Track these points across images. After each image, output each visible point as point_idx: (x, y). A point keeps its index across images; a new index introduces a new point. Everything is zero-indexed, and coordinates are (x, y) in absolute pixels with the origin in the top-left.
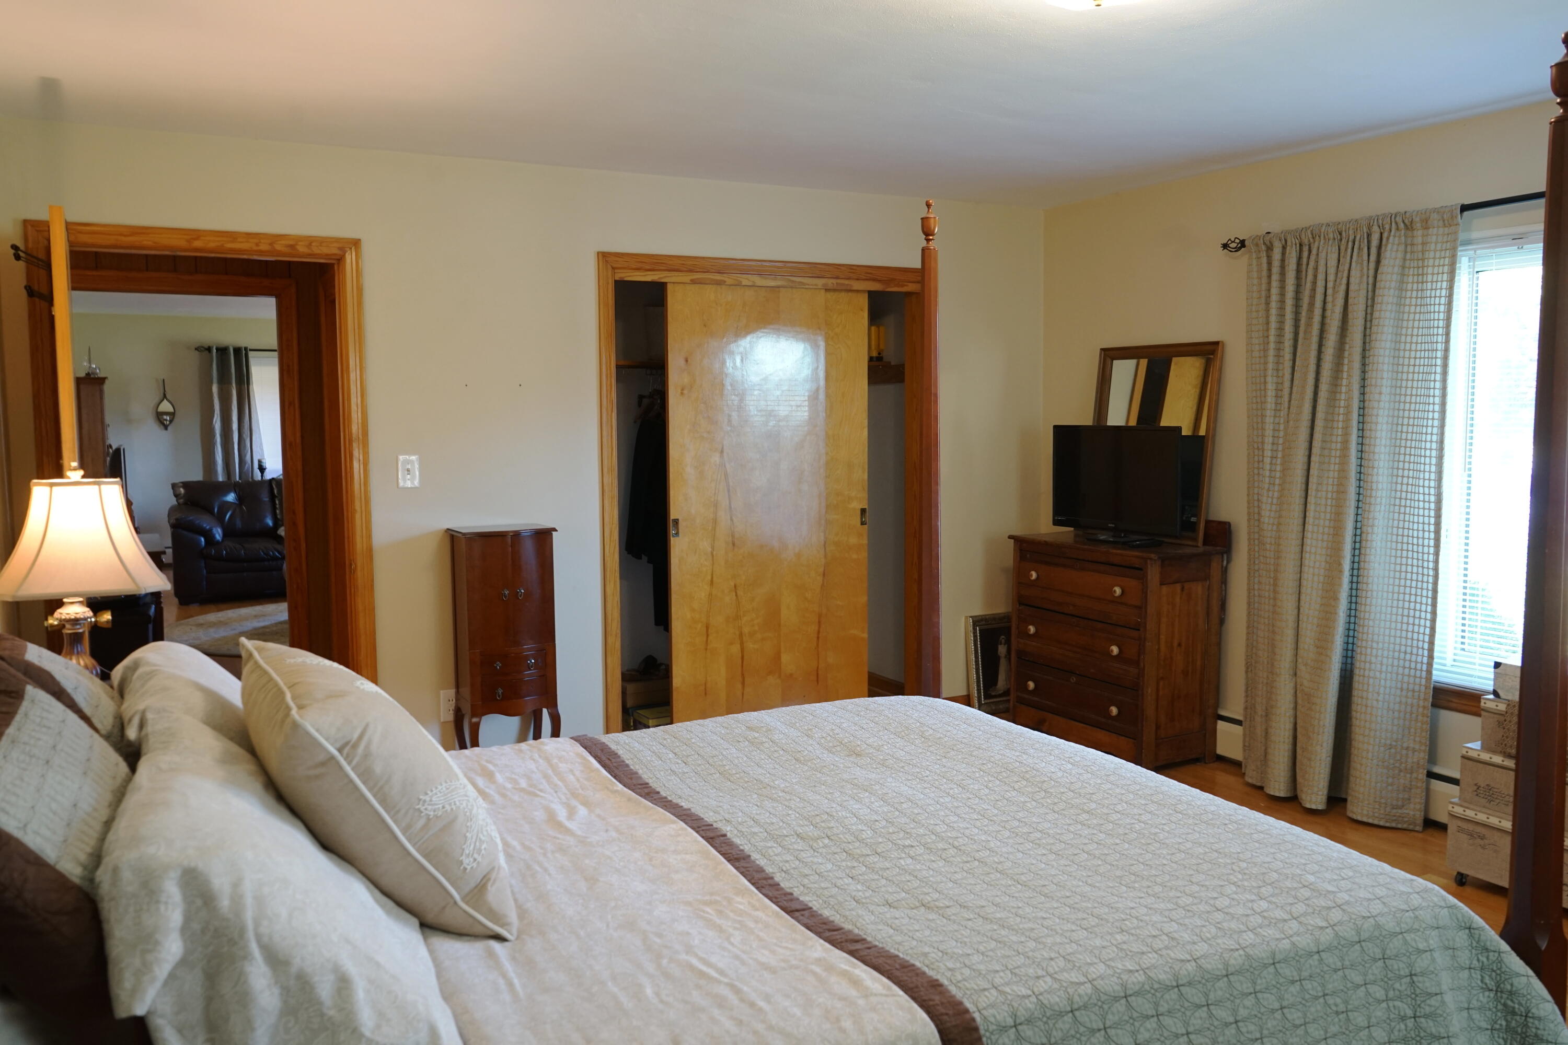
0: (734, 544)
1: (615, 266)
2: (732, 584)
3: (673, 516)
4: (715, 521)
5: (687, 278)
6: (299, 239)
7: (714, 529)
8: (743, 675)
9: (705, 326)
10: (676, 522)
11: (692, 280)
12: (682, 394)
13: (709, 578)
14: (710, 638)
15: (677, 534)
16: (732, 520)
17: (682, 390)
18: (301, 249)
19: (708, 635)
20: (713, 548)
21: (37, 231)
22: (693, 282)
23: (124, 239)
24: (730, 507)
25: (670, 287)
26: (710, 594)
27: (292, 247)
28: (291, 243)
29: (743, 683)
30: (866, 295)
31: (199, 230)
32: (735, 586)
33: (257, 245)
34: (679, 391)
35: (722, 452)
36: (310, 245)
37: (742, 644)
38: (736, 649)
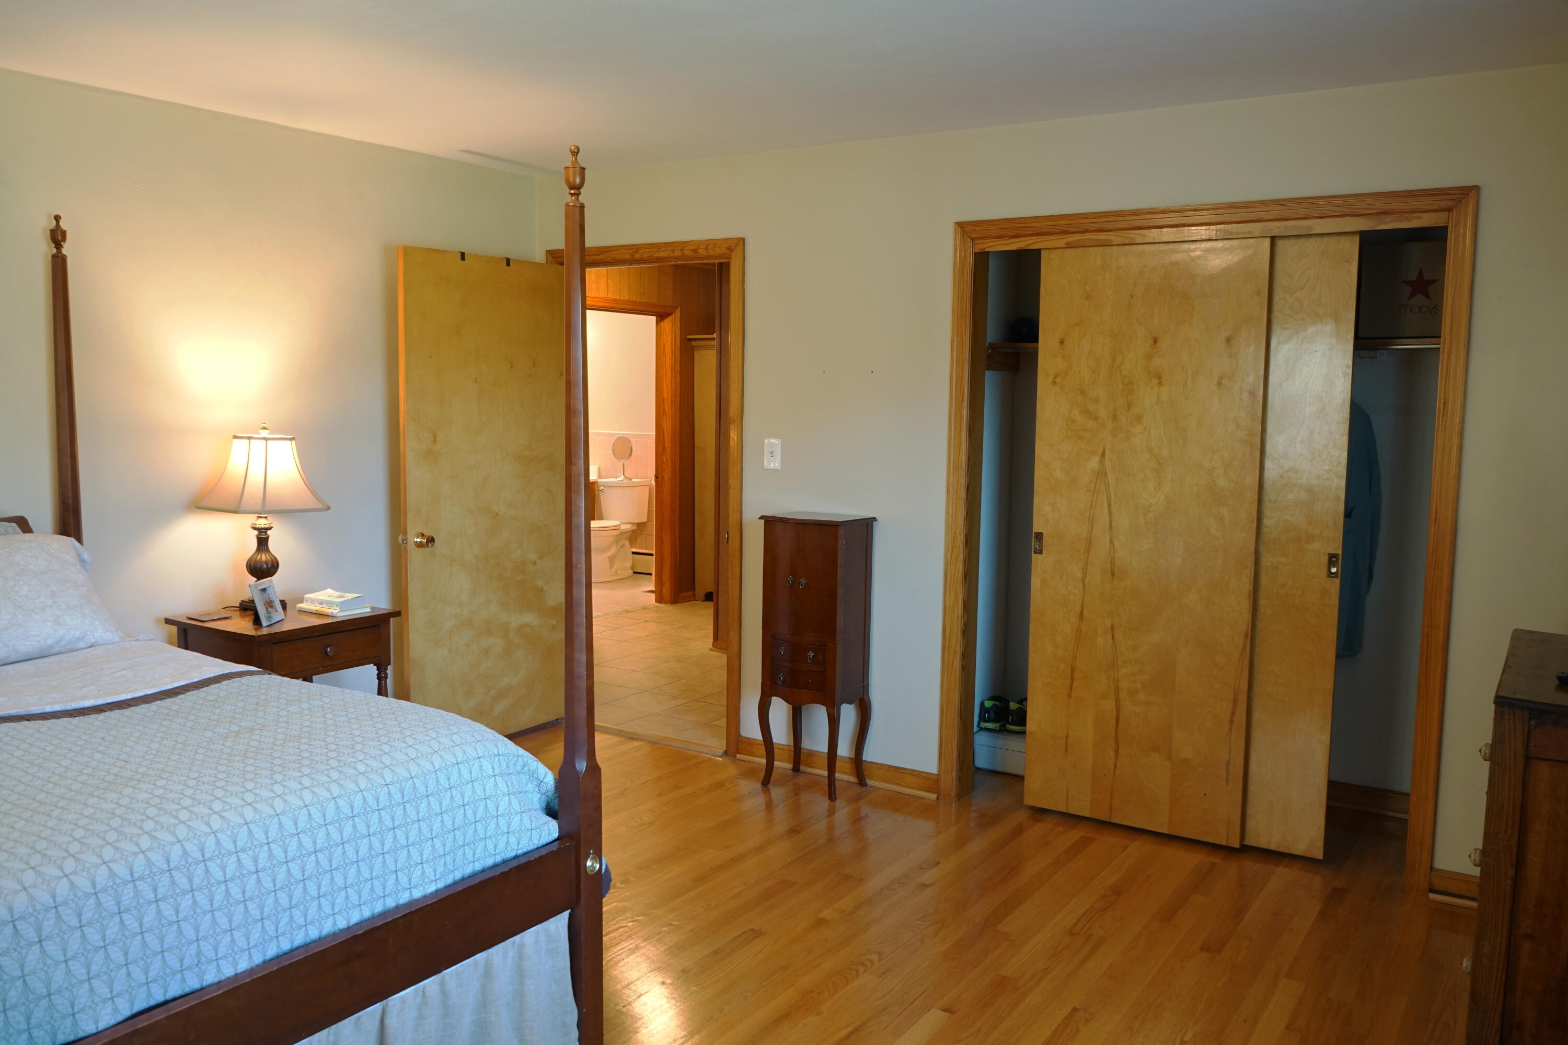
0: (1113, 574)
1: (974, 236)
2: (1109, 624)
3: (1037, 527)
4: (1089, 541)
5: (1060, 241)
6: (700, 243)
7: (1088, 551)
8: (1117, 741)
9: (1087, 298)
10: (1039, 536)
11: (1067, 244)
12: (1054, 382)
13: (1078, 609)
14: (1076, 683)
15: (1040, 552)
16: (1111, 542)
17: (1055, 377)
18: (702, 252)
19: (1072, 681)
20: (1085, 574)
21: (554, 258)
22: (1069, 246)
23: (595, 257)
24: (1111, 526)
25: (1044, 254)
26: (1079, 630)
27: (695, 251)
28: (693, 247)
29: (1117, 751)
30: (1357, 239)
31: (637, 245)
32: (1112, 627)
33: (673, 252)
34: (1051, 378)
35: (1103, 455)
36: (707, 248)
37: (1117, 701)
38: (1109, 705)
